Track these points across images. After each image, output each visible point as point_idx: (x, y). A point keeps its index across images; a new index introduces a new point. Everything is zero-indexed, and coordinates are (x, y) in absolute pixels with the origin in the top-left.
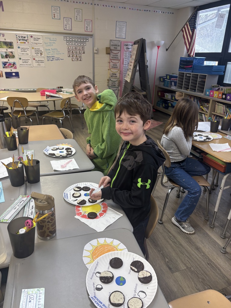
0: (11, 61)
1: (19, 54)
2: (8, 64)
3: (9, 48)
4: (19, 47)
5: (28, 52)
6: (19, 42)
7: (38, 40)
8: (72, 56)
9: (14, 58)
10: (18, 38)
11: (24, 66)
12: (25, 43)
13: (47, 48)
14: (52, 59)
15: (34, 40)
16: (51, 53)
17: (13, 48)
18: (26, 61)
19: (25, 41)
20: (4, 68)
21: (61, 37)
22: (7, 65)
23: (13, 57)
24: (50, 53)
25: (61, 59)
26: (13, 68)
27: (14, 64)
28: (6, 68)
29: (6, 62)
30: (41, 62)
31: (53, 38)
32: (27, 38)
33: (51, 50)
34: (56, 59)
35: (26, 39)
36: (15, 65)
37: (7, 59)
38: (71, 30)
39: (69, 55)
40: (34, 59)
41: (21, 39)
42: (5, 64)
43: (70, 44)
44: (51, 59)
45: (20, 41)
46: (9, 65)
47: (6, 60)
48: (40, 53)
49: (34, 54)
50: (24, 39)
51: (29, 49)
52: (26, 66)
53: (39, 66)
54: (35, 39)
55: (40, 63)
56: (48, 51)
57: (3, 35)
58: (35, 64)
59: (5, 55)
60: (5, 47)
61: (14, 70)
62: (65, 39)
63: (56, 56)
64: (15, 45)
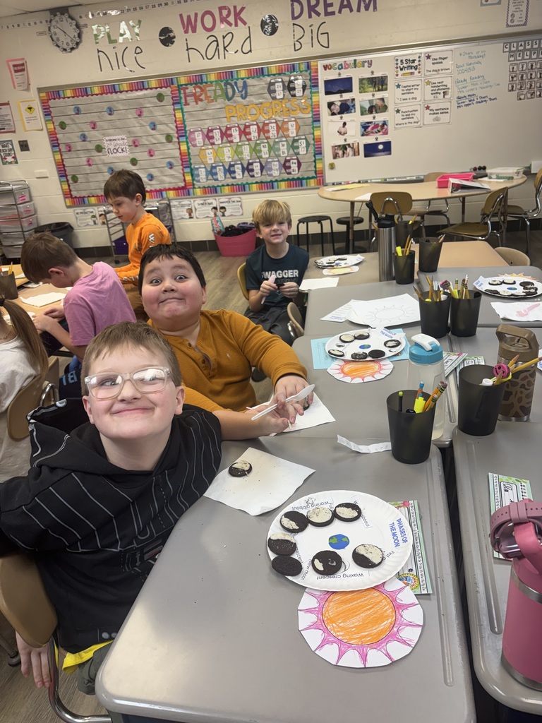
0: (380, 118)
1: (398, 101)
2: (372, 126)
3: (379, 90)
4: (398, 86)
5: (417, 94)
6: (400, 73)
7: (442, 63)
8: (519, 87)
9: (385, 112)
10: (399, 65)
11: (405, 125)
12: (412, 73)
13: (461, 77)
14: (468, 103)
15: (433, 64)
16: (468, 88)
17: (386, 89)
18: (408, 115)
19: (413, 70)
20: (363, 135)
21: (498, 46)
22: (369, 129)
23: (385, 108)
24: (465, 87)
25: (491, 99)
26: (381, 133)
27: (384, 124)
28: (367, 135)
29: (368, 123)
30: (442, 113)
31: (478, 52)
32: (419, 61)
33: (469, 81)
34: (479, 100)
35: (416, 63)
36: (385, 127)
37: (372, 115)
38: (525, 24)
39: (513, 87)
40: (428, 108)
41: (405, 65)
42: (365, 127)
43: (518, 58)
44: (466, 101)
45: (404, 72)
46: (373, 128)
47: (368, 118)
48: (442, 92)
49: (429, 96)
50: (413, 64)
51: (419, 87)
52: (408, 125)
53: (436, 122)
54: (435, 61)
55: (439, 115)
56: (461, 85)
57: (370, 64)
58: (429, 119)
59: (369, 108)
60: (372, 89)
61: (382, 139)
62: (505, 50)
63: (480, 93)
64: (391, 83)
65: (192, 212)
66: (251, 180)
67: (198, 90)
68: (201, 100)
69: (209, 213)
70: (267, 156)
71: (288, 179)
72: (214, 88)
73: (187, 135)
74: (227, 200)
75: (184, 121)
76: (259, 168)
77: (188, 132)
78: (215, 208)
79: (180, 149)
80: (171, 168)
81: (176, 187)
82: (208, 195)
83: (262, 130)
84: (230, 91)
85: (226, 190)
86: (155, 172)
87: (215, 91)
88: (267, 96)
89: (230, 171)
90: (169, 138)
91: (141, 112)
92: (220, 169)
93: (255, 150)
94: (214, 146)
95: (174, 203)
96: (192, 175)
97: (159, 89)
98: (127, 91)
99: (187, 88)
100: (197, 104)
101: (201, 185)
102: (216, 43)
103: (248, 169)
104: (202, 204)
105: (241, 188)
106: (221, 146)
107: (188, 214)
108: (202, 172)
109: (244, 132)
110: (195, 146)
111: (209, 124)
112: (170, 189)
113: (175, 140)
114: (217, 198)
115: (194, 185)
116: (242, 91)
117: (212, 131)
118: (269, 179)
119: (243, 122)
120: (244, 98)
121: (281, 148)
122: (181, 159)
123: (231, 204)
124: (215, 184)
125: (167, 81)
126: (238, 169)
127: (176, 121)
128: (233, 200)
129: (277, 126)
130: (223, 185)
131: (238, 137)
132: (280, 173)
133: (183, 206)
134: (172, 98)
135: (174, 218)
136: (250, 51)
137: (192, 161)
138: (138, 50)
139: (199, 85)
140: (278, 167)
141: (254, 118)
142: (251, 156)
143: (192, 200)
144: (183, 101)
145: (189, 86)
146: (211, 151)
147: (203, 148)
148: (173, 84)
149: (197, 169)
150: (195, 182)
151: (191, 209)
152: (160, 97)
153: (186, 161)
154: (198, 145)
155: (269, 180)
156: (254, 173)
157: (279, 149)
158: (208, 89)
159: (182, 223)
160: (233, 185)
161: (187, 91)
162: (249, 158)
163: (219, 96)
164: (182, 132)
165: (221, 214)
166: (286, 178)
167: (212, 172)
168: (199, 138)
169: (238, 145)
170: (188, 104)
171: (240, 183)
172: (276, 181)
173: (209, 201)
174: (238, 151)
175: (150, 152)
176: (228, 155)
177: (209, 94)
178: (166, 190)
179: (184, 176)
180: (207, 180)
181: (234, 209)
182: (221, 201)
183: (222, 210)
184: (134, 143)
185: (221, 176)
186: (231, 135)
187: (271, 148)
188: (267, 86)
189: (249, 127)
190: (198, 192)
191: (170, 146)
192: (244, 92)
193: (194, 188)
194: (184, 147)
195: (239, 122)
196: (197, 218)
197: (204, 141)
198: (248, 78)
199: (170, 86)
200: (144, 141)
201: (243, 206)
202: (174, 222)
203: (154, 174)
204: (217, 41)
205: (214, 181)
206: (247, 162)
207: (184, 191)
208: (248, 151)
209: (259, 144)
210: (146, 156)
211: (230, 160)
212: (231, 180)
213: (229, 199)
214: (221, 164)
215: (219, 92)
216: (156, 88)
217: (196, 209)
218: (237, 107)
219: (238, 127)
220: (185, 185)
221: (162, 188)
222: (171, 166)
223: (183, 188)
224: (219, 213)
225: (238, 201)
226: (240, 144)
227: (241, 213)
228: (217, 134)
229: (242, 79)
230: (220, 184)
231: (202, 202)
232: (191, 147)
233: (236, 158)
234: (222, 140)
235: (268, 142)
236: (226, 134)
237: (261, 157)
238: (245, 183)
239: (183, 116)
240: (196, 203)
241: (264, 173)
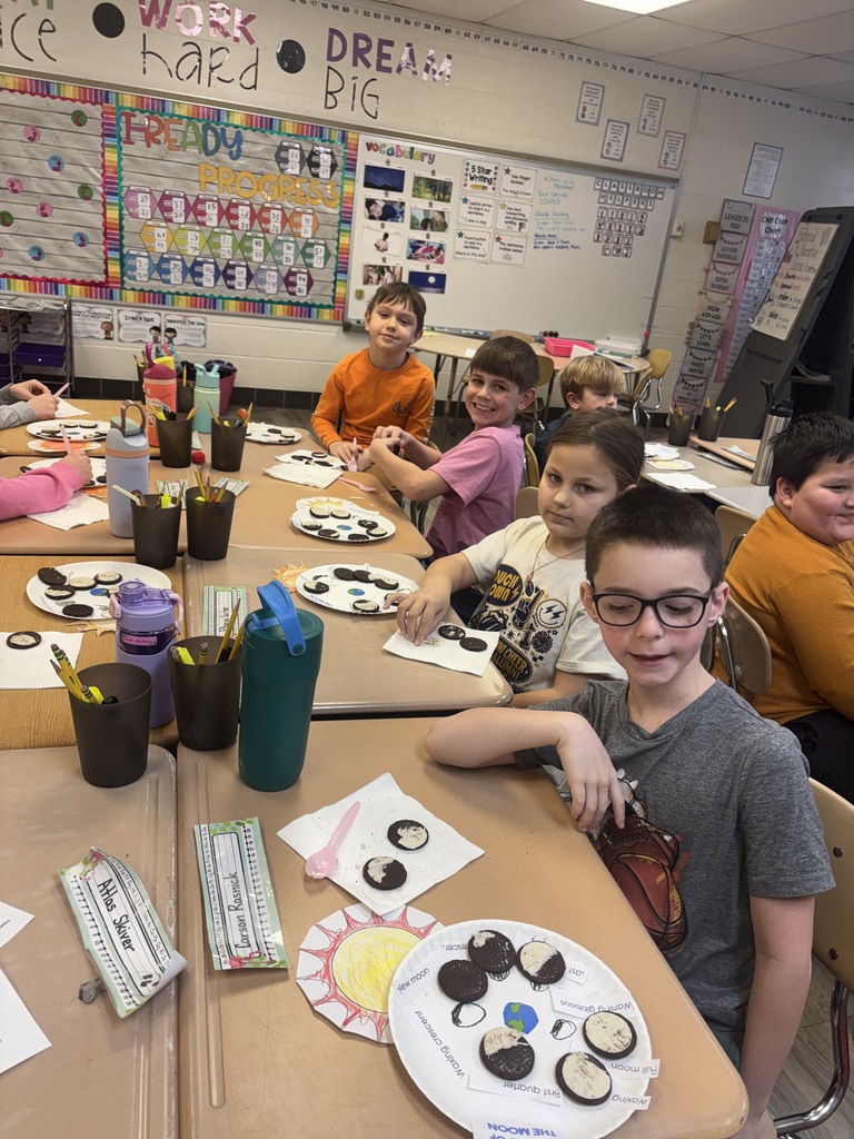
0: (436, 238)
1: (462, 221)
2: (424, 247)
3: (439, 199)
4: (465, 201)
5: (487, 217)
6: (470, 183)
7: (522, 183)
8: (605, 238)
9: (443, 231)
10: (470, 172)
11: (467, 256)
12: (484, 188)
13: (543, 209)
14: (546, 244)
15: (512, 182)
16: (549, 226)
17: (448, 201)
18: (473, 244)
19: (486, 184)
20: (409, 258)
21: (586, 184)
22: (419, 251)
23: (443, 227)
24: (545, 223)
25: (573, 247)
26: (435, 260)
27: (441, 248)
28: (415, 259)
29: (419, 242)
30: (515, 251)
31: (566, 182)
32: (496, 173)
33: (551, 216)
34: (560, 245)
35: (491, 176)
36: (442, 252)
37: (425, 232)
38: (621, 160)
39: (599, 236)
40: (498, 239)
41: (478, 175)
42: (415, 246)
43: (610, 202)
44: (545, 242)
45: (474, 182)
46: (424, 251)
47: (420, 235)
48: (518, 222)
49: (502, 225)
50: (486, 176)
51: (491, 209)
52: (471, 257)
53: (506, 261)
54: (515, 179)
55: (511, 253)
56: (542, 219)
57: (432, 159)
58: (498, 254)
59: (423, 221)
60: (429, 195)
61: (435, 268)
62: (597, 187)
63: (562, 235)
64: (456, 193)
65: (112, 329)
66: (227, 293)
67: (154, 123)
68: (158, 142)
69: (144, 336)
70: (261, 260)
71: (290, 303)
72: (182, 128)
73: (123, 194)
74: (180, 318)
75: (119, 169)
76: (244, 275)
77: (125, 189)
78: (157, 329)
79: (104, 214)
80: (82, 245)
81: (88, 280)
82: (147, 305)
83: (258, 216)
84: (211, 141)
85: (183, 302)
86: (47, 246)
87: (185, 133)
88: (274, 164)
89: (193, 271)
90: (85, 192)
91: (35, 134)
92: (175, 266)
93: (242, 246)
94: (170, 224)
95: (76, 307)
96: (122, 265)
97: (78, 103)
98: (12, 91)
99: (135, 116)
100: (149, 146)
101: (138, 286)
102: (197, 57)
103: (225, 274)
104: (133, 318)
105: (210, 303)
106: (182, 226)
107: (103, 332)
108: (142, 265)
109: (227, 213)
110: (134, 216)
111: (167, 185)
112: (73, 282)
113: (97, 197)
114: (163, 313)
115: (123, 282)
116: (232, 146)
117: (170, 198)
118: (258, 296)
119: (229, 196)
120: (235, 157)
121: (285, 251)
122: (105, 234)
123: (187, 326)
124: (165, 288)
125: (98, 94)
126: (208, 272)
127: (103, 166)
128: (192, 320)
129: (284, 215)
130: (177, 293)
131: (215, 218)
132: (278, 291)
133: (95, 315)
134: (103, 124)
135: (74, 335)
136: (255, 87)
137: (124, 241)
138: (47, 26)
139: (156, 115)
140: (275, 280)
141: (245, 193)
142: (234, 255)
143: (115, 309)
144: (123, 134)
145: (137, 113)
146: (164, 231)
147: (149, 223)
148: (107, 102)
149: (134, 257)
150: (125, 278)
151: (111, 324)
152: (79, 118)
153: (114, 238)
154: (140, 216)
155: (258, 299)
156: (235, 283)
157: (281, 253)
158: (171, 126)
159: (88, 345)
160: (195, 295)
161: (133, 120)
162: (230, 257)
163: (192, 144)
164: (112, 186)
165: (167, 340)
166: (286, 301)
167: (160, 267)
168: (144, 206)
169: (212, 232)
170: (133, 143)
171: (208, 294)
172: (270, 301)
173: (148, 316)
174: (211, 241)
175: (42, 208)
176: (193, 244)
177: (173, 135)
178: (64, 281)
179: (106, 263)
180: (150, 279)
181: (190, 335)
182: (169, 318)
183: (168, 334)
184: (12, 185)
185: (176, 276)
186: (203, 213)
187: (268, 249)
188: (276, 149)
189: (236, 206)
190: (130, 296)
191: (86, 205)
192: (235, 149)
193: (123, 288)
194: (113, 214)
195: (221, 195)
196: (120, 340)
197: (153, 213)
198: (245, 129)
199: (101, 104)
200: (34, 185)
201: (208, 333)
202: (75, 341)
203: (46, 249)
204: (200, 54)
205: (161, 283)
206: (225, 263)
207: (103, 289)
208: (230, 245)
209: (250, 238)
210: (33, 212)
211: (197, 253)
212: (194, 287)
213: (186, 317)
214: (179, 257)
215: (191, 137)
216: (73, 100)
217: (120, 326)
218: (221, 170)
219: (218, 201)
220: (107, 282)
221: (59, 278)
222: (83, 241)
223: (100, 285)
224: (163, 339)
225: (199, 324)
226: (216, 230)
227: (202, 344)
228: (178, 206)
229: (237, 127)
230: (173, 291)
231: (134, 315)
232: (127, 218)
233: (207, 252)
234: (186, 218)
235: (264, 238)
236: (194, 209)
237: (251, 260)
238: (216, 296)
239: (120, 159)
240: (122, 315)
241: (252, 285)
